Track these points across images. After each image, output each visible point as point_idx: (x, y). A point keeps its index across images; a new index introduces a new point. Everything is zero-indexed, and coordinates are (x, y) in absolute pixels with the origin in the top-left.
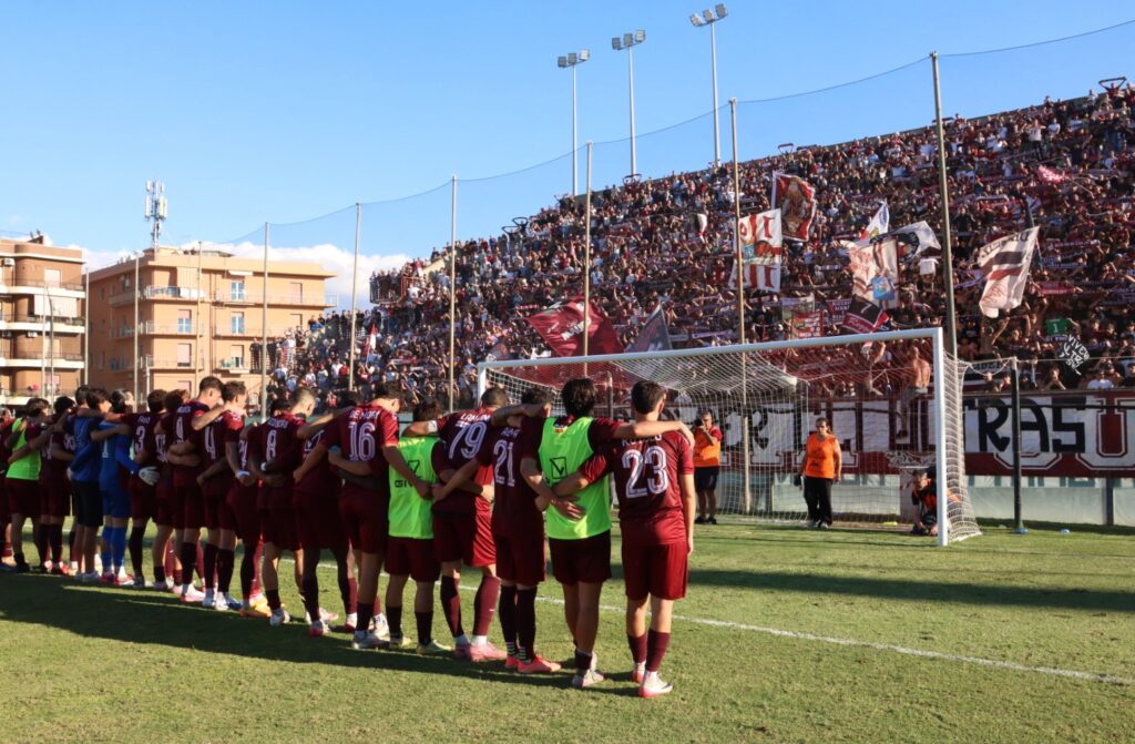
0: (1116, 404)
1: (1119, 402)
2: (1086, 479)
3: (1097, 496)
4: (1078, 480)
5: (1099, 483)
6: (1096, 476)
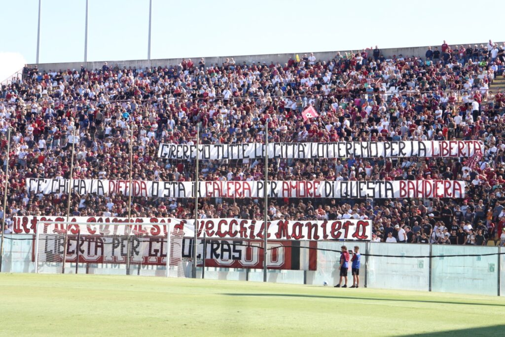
1: (251, 243)
3: (244, 274)
5: (245, 270)
6: (244, 268)
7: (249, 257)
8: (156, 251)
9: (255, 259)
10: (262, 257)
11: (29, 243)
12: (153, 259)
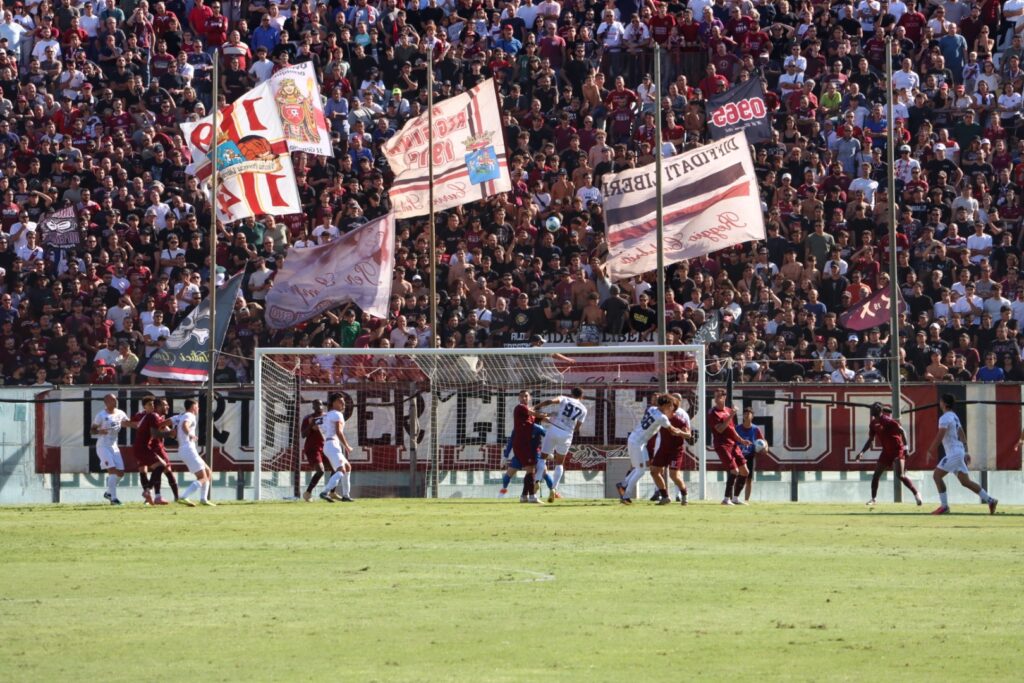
0: (802, 397)
1: (805, 396)
2: (773, 473)
3: (782, 490)
4: (765, 473)
5: (786, 476)
6: (783, 470)
7: (798, 434)
8: (483, 428)
9: (819, 443)
10: (841, 432)
11: (19, 416)
12: (473, 453)
